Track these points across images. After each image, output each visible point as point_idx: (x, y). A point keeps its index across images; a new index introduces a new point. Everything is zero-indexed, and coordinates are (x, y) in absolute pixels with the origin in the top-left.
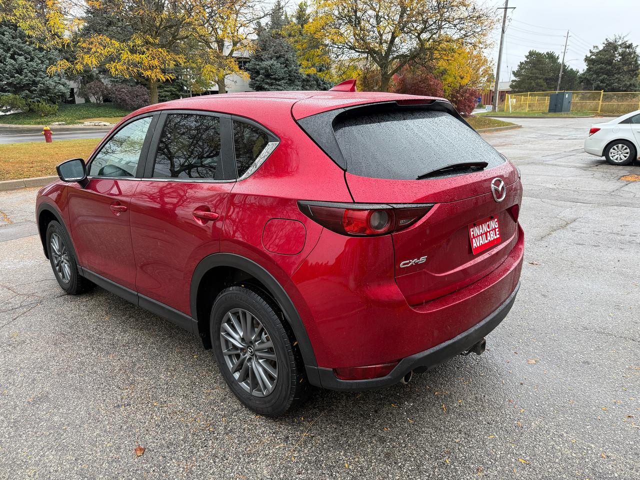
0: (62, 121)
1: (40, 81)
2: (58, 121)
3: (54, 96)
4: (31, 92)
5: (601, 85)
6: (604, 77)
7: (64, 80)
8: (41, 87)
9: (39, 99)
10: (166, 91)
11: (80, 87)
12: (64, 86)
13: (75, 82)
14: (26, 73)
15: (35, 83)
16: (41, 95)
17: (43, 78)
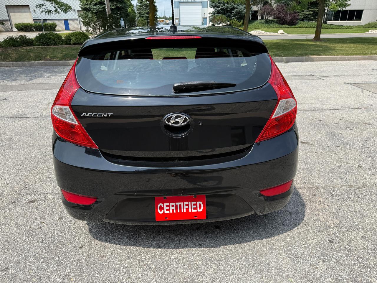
1: (236, 7)
3: (242, 16)
4: (231, 13)
8: (236, 10)
13: (257, 6)
15: (234, 8)
16: (235, 15)
17: (238, 5)
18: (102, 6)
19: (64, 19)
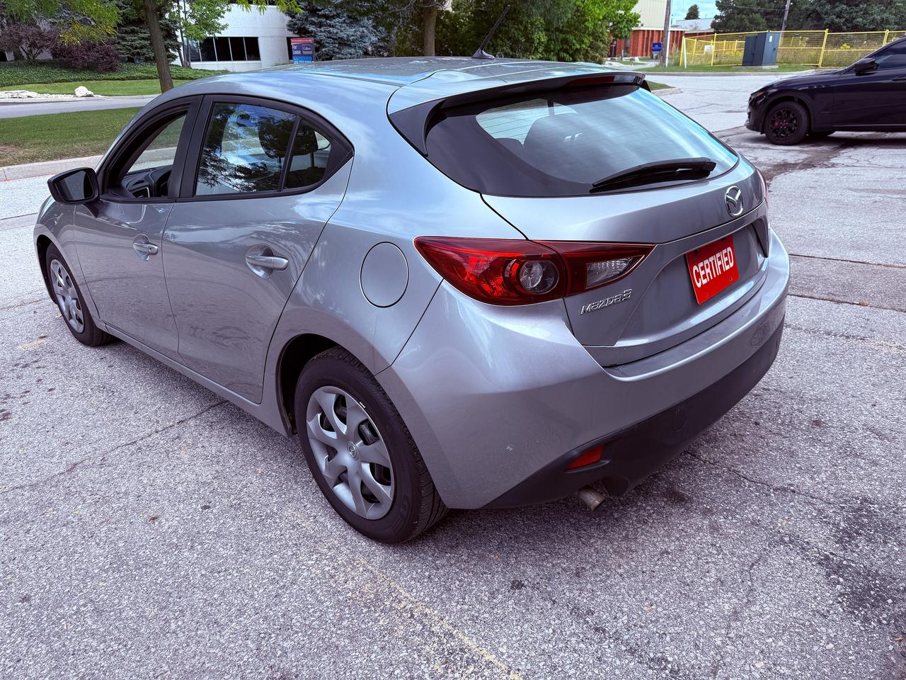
5: (837, 20)
6: (842, 9)
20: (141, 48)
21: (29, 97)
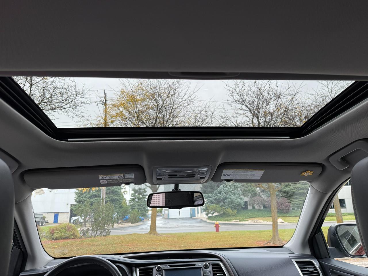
0: (237, 219)
1: (229, 197)
2: (235, 219)
3: (235, 205)
4: (224, 203)
7: (242, 197)
8: (229, 200)
9: (228, 207)
10: (300, 201)
11: (250, 200)
12: (241, 199)
13: (247, 197)
14: (223, 193)
15: (226, 198)
16: (229, 204)
17: (230, 196)
18: (97, 199)
19: (55, 213)
20: (299, 204)
21: (260, 222)
